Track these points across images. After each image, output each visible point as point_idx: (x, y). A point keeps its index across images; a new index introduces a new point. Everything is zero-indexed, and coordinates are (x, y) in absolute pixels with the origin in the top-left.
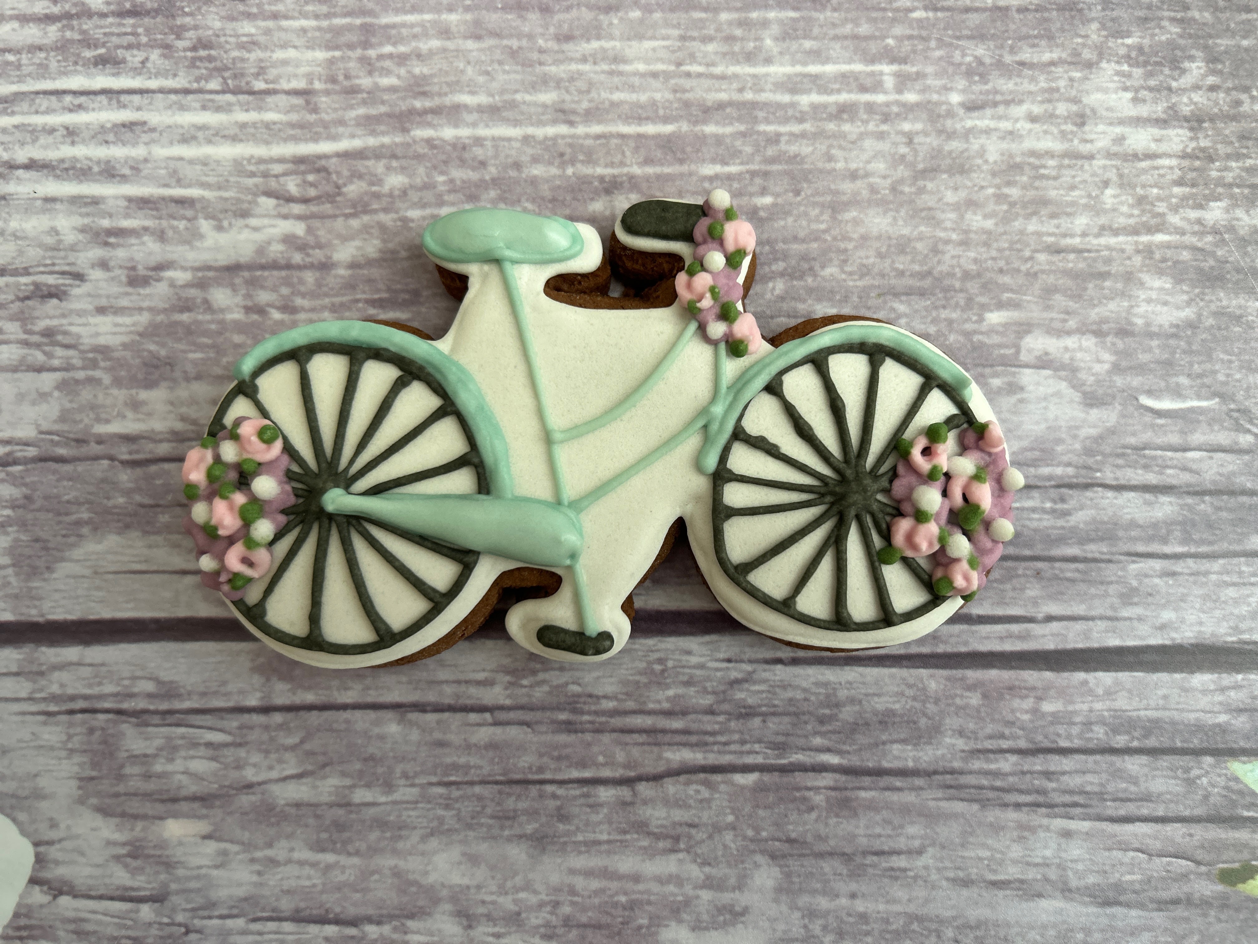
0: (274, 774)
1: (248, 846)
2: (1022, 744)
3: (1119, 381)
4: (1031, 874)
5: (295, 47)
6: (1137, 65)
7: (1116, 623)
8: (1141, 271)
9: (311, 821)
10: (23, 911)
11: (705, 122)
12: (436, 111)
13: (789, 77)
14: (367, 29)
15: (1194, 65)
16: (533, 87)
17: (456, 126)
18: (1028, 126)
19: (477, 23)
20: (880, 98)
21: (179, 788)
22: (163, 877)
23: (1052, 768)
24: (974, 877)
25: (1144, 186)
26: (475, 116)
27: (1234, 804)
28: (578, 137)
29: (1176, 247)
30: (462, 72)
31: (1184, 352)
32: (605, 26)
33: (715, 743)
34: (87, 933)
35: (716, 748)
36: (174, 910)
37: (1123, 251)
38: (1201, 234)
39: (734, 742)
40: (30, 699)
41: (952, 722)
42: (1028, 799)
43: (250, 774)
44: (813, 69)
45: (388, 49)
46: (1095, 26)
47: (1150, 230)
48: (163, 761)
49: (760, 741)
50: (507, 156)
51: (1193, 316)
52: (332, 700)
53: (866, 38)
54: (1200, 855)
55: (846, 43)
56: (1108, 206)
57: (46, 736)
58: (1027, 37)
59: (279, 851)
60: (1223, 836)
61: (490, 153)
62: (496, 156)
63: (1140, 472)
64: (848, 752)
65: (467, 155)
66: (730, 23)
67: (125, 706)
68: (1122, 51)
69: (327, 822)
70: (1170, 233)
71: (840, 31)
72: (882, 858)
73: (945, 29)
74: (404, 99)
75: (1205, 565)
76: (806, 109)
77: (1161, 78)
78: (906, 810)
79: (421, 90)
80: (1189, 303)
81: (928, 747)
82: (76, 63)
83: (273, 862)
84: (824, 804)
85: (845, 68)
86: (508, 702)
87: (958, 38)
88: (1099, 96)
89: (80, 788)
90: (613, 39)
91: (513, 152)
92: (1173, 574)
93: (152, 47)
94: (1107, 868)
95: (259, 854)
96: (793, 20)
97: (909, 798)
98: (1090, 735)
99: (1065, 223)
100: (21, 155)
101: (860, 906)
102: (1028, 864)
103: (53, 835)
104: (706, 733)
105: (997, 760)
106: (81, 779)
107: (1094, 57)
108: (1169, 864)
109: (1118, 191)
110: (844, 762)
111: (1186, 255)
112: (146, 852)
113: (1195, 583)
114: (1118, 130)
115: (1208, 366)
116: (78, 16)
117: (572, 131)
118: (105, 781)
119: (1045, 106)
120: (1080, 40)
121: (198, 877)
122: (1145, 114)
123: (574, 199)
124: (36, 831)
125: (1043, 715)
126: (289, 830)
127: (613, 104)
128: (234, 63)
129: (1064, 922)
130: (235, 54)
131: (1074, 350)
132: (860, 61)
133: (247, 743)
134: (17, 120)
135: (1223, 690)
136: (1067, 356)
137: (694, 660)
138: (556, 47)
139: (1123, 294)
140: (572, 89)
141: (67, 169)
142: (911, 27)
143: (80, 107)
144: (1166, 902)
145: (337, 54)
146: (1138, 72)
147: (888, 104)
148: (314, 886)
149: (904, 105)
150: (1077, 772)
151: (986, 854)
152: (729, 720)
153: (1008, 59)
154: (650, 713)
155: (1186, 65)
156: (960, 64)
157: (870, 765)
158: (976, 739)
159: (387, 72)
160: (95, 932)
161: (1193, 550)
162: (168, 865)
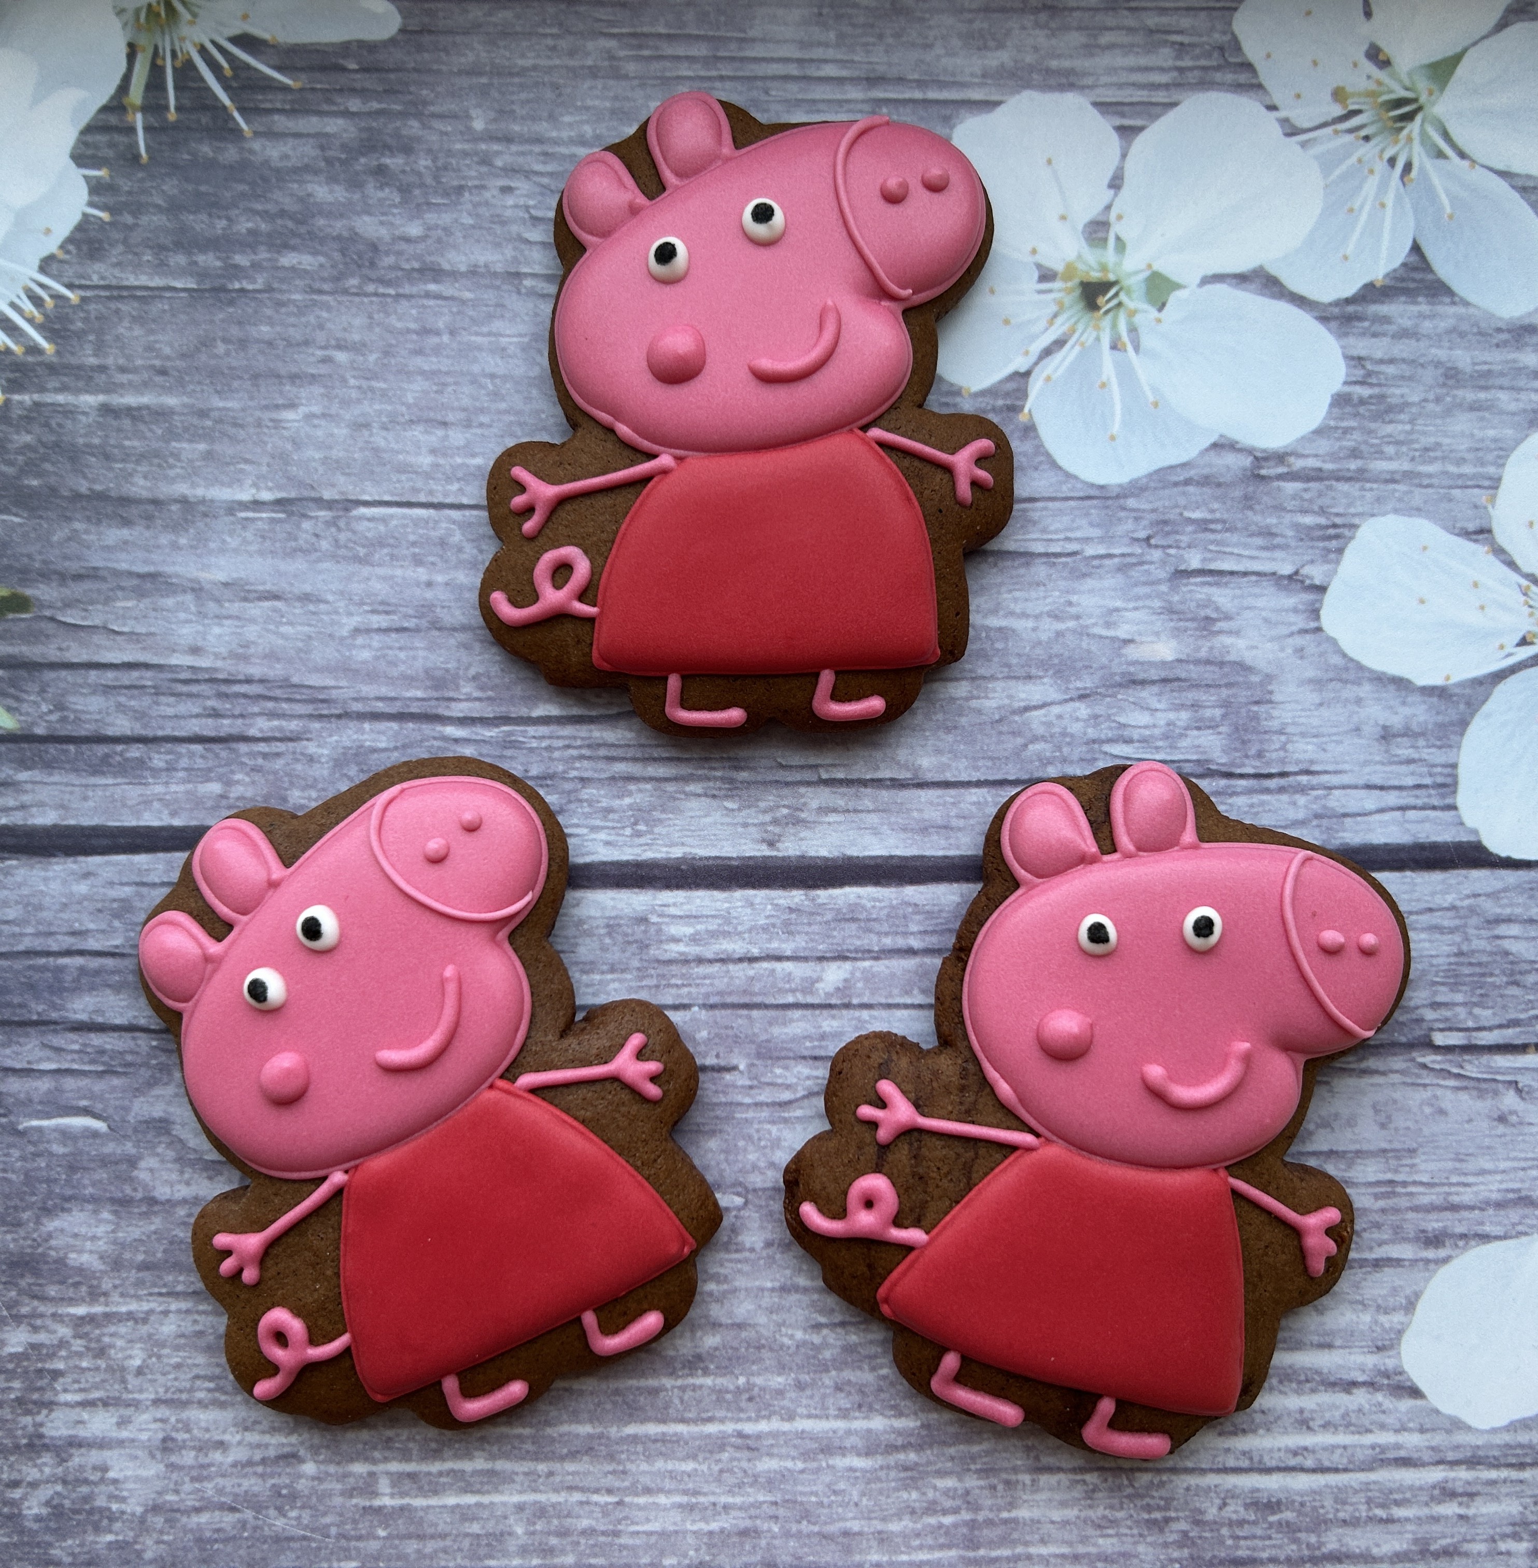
0: (1056, 710)
1: (1083, 632)
2: (243, 748)
3: (129, 1148)
4: (235, 607)
5: (1053, 1522)
6: (101, 1510)
7: (138, 880)
8: (106, 1272)
9: (1014, 661)
10: (1332, 556)
11: (590, 1437)
12: (892, 1448)
13: (497, 1490)
14: (972, 1543)
15: (35, 1511)
16: (783, 1476)
17: (869, 1431)
18: (227, 1437)
19: (848, 1550)
20: (395, 1467)
21: (1160, 694)
22: (1176, 598)
23: (210, 721)
24: (298, 604)
25: (97, 1369)
26: (848, 1443)
27: (13, 683)
28: (732, 1419)
29: (62, 1299)
30: (863, 1494)
31: (56, 1181)
32: (704, 1547)
33: (580, 747)
34: (1260, 534)
35: (579, 743)
36: (1164, 563)
37: (122, 1295)
38: (34, 1315)
39: (558, 749)
40: (1330, 788)
41: (321, 771)
42: (237, 688)
43: (1083, 710)
44: (470, 1499)
45: (948, 1520)
46: (148, 1555)
47: (91, 1319)
48: (1179, 723)
49: (531, 750)
50: (812, 1397)
51: (45, 1220)
52: (993, 791)
53: (409, 1536)
54: (50, 627)
55: (431, 1531)
56: (139, 1345)
57: (1310, 747)
58: (226, 1541)
59: (1049, 627)
60: (24, 649)
61: (830, 1401)
62: (824, 1397)
63: (108, 1047)
64: (435, 738)
65: (857, 1398)
66: (563, 1552)
67: (1223, 782)
68: (117, 1526)
69: (996, 659)
70: (68, 1315)
71: (441, 1544)
72: (398, 625)
73: (319, 1549)
74: (929, 1463)
75: (38, 944)
76: (476, 1453)
77: (74, 1495)
78: (372, 676)
79: (909, 1474)
80: (50, 1236)
81: (348, 744)
82: (1302, 1504)
83: (1056, 616)
84: (462, 683)
85: (433, 1501)
86: (802, 790)
87: (304, 1538)
88: (144, 1473)
89: (1271, 692)
90: (695, 1533)
91: (804, 1402)
92: (73, 933)
93: (1215, 1523)
94: (153, 614)
95: (1071, 624)
96: (491, 1557)
97: (368, 690)
98: (169, 757)
99: (188, 1327)
100: (1361, 1397)
101: (422, 574)
102: (238, 618)
103: (1299, 641)
104: (589, 758)
105: (272, 729)
106: (1271, 702)
107: (150, 1518)
108: (84, 618)
109: (127, 1363)
110: (439, 728)
111: (52, 1291)
112: (1195, 625)
113: (50, 924)
114: (124, 1434)
115: (28, 1166)
116: (1303, 1560)
117: (739, 1426)
118: (1243, 700)
119: (206, 1461)
120: (166, 1538)
121: (1138, 598)
122: (94, 1452)
123: (737, 1349)
124: (1319, 644)
125: (219, 779)
126: (1038, 651)
127: (694, 1457)
128: (1122, 1503)
129: (199, 556)
130: (1120, 1515)
131: (180, 1182)
132: (416, 1509)
133: (1087, 743)
134: (1368, 1439)
135: (23, 807)
136: (187, 1176)
137: (602, 836)
138: (758, 1522)
139: (123, 1245)
140: (740, 1475)
141: (1307, 1381)
142: (357, 1549)
143: (1295, 1454)
144: (88, 576)
145: (1005, 1515)
146: (101, 1502)
147: (386, 1460)
148: (1010, 591)
149: (366, 1459)
150: (184, 717)
151: (284, 629)
152: (564, 772)
153: (249, 1514)
154: (651, 779)
155: (44, 1511)
156: (303, 1507)
157: (411, 725)
158: (294, 753)
159: (946, 1492)
160: (1251, 535)
161: (51, 959)
162: (1170, 611)
